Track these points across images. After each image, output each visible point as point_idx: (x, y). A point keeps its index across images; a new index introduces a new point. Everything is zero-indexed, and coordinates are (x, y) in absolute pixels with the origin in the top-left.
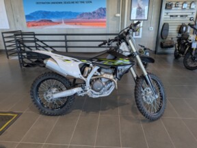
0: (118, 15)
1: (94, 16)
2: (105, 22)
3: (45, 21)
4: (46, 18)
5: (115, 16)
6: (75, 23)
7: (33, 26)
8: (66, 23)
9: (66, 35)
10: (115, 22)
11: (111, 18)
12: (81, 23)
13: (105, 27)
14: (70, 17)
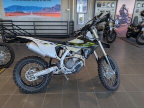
0: (69, 10)
1: (53, 10)
2: (60, 14)
3: (19, 12)
4: (19, 10)
5: (67, 10)
6: (40, 14)
7: (10, 15)
8: (34, 14)
9: (34, 22)
10: (67, 14)
11: (64, 11)
12: (44, 14)
13: (61, 17)
14: (37, 10)
